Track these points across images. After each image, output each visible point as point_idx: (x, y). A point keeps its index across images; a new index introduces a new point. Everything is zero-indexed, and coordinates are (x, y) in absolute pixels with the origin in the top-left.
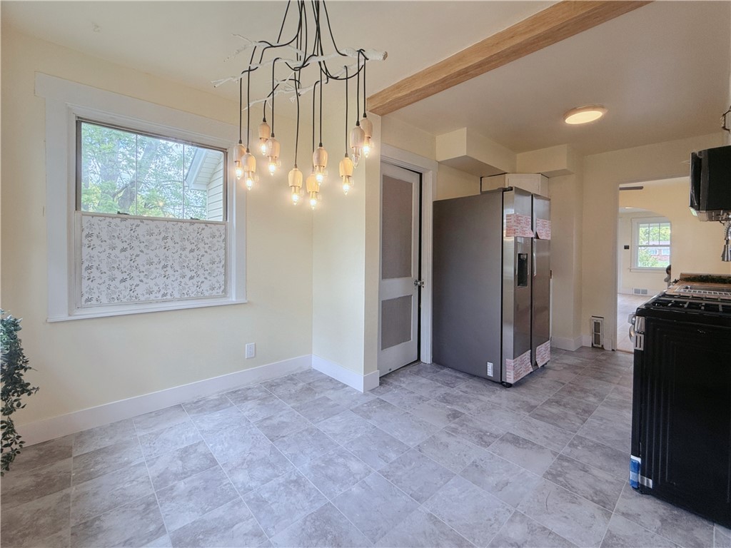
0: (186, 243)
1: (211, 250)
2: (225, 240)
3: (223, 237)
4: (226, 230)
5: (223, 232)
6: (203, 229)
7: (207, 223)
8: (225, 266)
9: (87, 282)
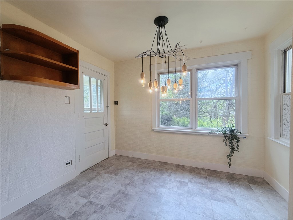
9: (284, 126)
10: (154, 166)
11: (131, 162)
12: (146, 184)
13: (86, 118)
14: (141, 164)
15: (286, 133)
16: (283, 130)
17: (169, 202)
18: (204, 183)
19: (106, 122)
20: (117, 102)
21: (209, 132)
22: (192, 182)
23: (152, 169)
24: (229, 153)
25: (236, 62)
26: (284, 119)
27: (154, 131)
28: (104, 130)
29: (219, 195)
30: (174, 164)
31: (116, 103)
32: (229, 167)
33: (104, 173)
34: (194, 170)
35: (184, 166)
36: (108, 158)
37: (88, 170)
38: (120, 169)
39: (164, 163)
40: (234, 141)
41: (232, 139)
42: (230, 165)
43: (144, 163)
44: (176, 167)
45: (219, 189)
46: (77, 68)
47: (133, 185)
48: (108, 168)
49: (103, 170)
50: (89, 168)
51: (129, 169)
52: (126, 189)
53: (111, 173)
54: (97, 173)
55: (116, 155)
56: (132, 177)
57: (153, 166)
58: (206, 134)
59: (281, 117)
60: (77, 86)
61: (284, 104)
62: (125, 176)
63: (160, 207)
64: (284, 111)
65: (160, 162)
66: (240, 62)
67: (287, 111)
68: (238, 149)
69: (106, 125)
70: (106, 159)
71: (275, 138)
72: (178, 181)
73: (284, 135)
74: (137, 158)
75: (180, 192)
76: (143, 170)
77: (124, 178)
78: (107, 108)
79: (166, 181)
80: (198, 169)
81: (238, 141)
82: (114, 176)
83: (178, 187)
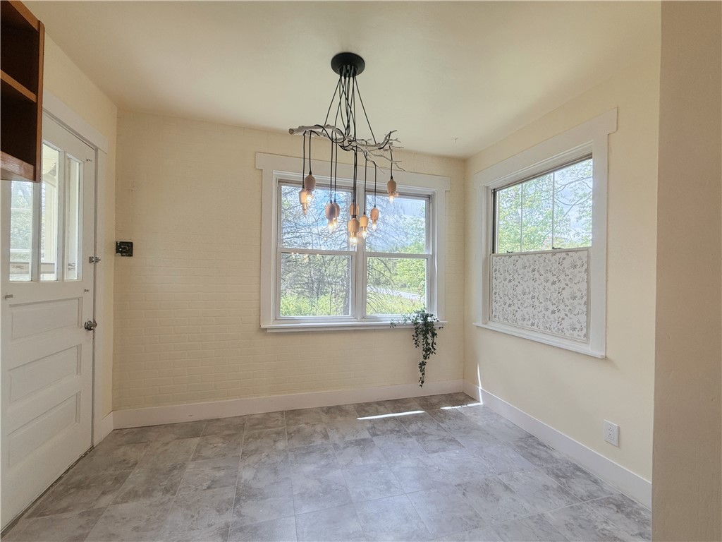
0: (549, 275)
1: (572, 282)
2: (587, 271)
3: (585, 267)
4: (588, 256)
5: (585, 260)
6: (564, 259)
7: (568, 251)
8: (587, 303)
9: (494, 303)
10: (274, 428)
11: (195, 435)
12: (288, 478)
13: (14, 306)
14: (233, 432)
15: (497, 314)
16: (494, 309)
17: (367, 493)
18: (397, 429)
19: (87, 317)
20: (130, 245)
21: (389, 322)
22: (377, 435)
23: (274, 435)
24: (422, 359)
25: (429, 191)
26: (495, 294)
27: (268, 331)
28: (79, 347)
29: (431, 440)
30: (317, 408)
31: (125, 249)
32: (421, 386)
33: (115, 503)
34: (364, 410)
35: (339, 406)
36: (92, 448)
37: (22, 519)
38: (175, 468)
39: (293, 411)
40: (429, 336)
41: (427, 332)
42: (423, 382)
43: (241, 427)
44: (326, 413)
45: (426, 431)
46: (37, 95)
47: (255, 495)
48: (119, 480)
49: (104, 493)
50: (22, 514)
51: (205, 458)
52: (239, 514)
53: (148, 493)
54: (82, 515)
55: (118, 432)
56: (236, 476)
57: (270, 428)
58: (386, 328)
59: (490, 290)
60: (31, 167)
61: (495, 271)
62: (209, 483)
63: (358, 513)
64: (494, 281)
65: (282, 413)
66: (434, 192)
67: (499, 280)
68: (435, 349)
69: (90, 327)
70: (86, 454)
71: (483, 324)
72: (351, 443)
73: (495, 316)
74: (209, 421)
75: (371, 462)
76: (252, 447)
77: (209, 488)
78: (92, 265)
79: (328, 453)
80: (369, 404)
81: (434, 335)
82: (169, 496)
83: (361, 455)
